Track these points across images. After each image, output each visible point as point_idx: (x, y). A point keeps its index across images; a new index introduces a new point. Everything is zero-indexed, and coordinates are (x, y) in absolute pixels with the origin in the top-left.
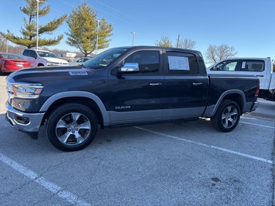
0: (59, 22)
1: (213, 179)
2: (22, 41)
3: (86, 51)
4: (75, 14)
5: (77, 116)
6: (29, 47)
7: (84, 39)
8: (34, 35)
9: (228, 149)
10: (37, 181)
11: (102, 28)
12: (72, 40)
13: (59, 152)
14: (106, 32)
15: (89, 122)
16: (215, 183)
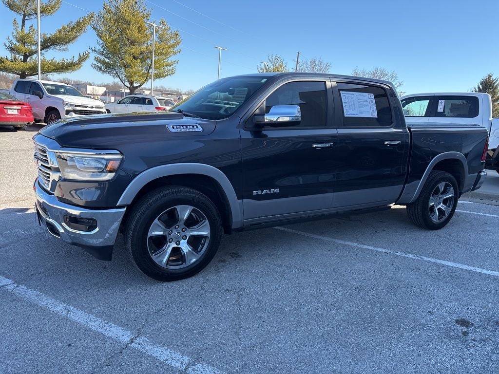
0: (79, 27)
1: (457, 322)
2: (9, 64)
3: (131, 83)
4: (109, 11)
5: (185, 212)
6: (23, 75)
7: (128, 59)
8: (32, 53)
9: (454, 261)
10: (135, 345)
11: (161, 38)
12: (104, 63)
13: (152, 284)
14: (169, 48)
15: (207, 222)
16: (465, 329)
